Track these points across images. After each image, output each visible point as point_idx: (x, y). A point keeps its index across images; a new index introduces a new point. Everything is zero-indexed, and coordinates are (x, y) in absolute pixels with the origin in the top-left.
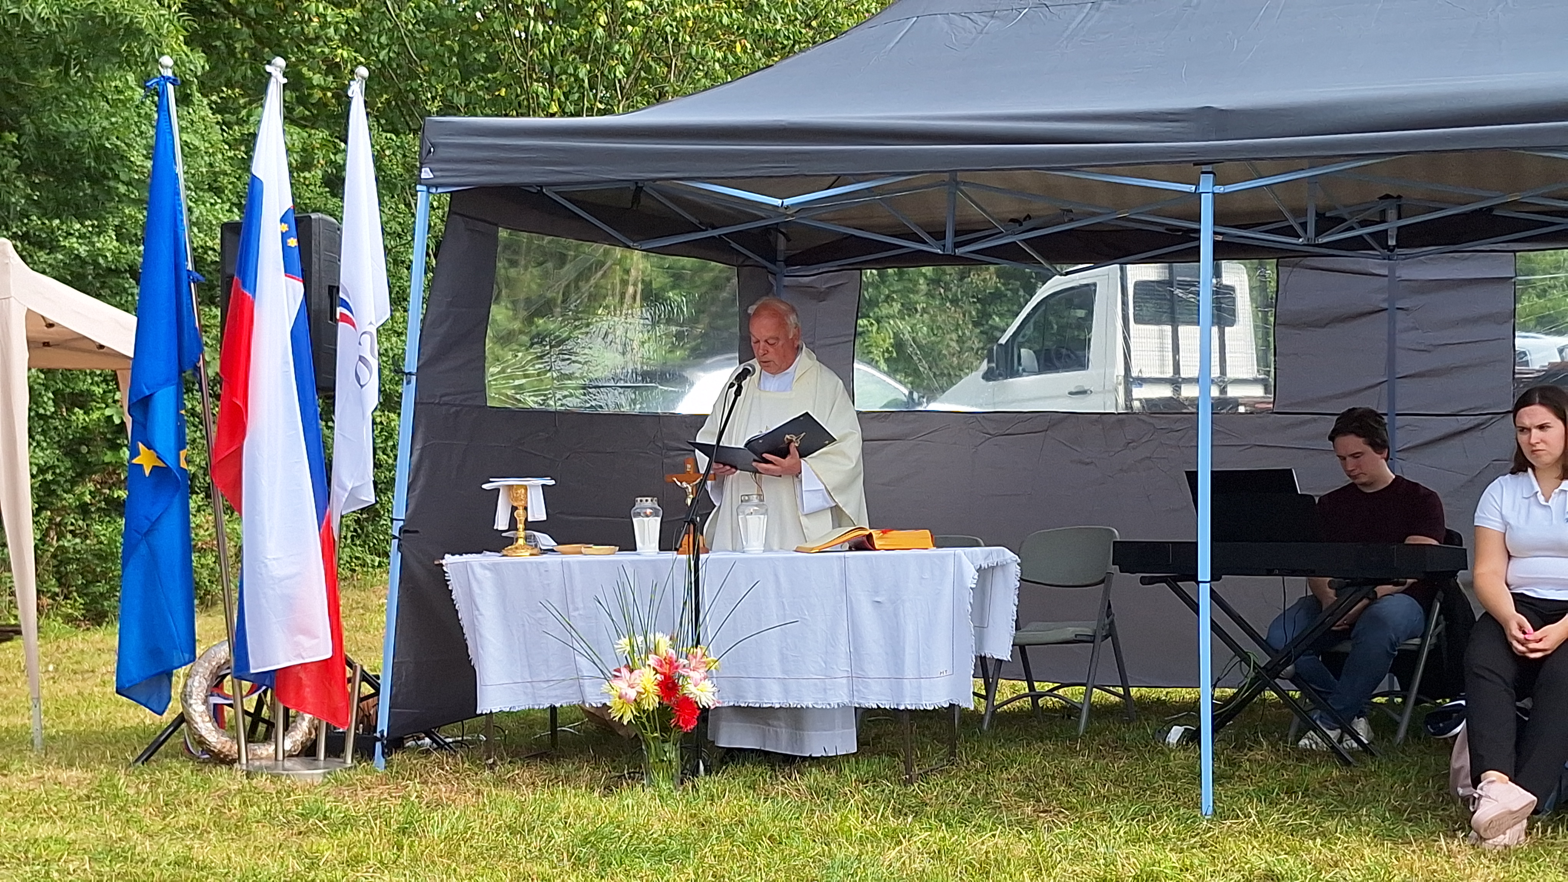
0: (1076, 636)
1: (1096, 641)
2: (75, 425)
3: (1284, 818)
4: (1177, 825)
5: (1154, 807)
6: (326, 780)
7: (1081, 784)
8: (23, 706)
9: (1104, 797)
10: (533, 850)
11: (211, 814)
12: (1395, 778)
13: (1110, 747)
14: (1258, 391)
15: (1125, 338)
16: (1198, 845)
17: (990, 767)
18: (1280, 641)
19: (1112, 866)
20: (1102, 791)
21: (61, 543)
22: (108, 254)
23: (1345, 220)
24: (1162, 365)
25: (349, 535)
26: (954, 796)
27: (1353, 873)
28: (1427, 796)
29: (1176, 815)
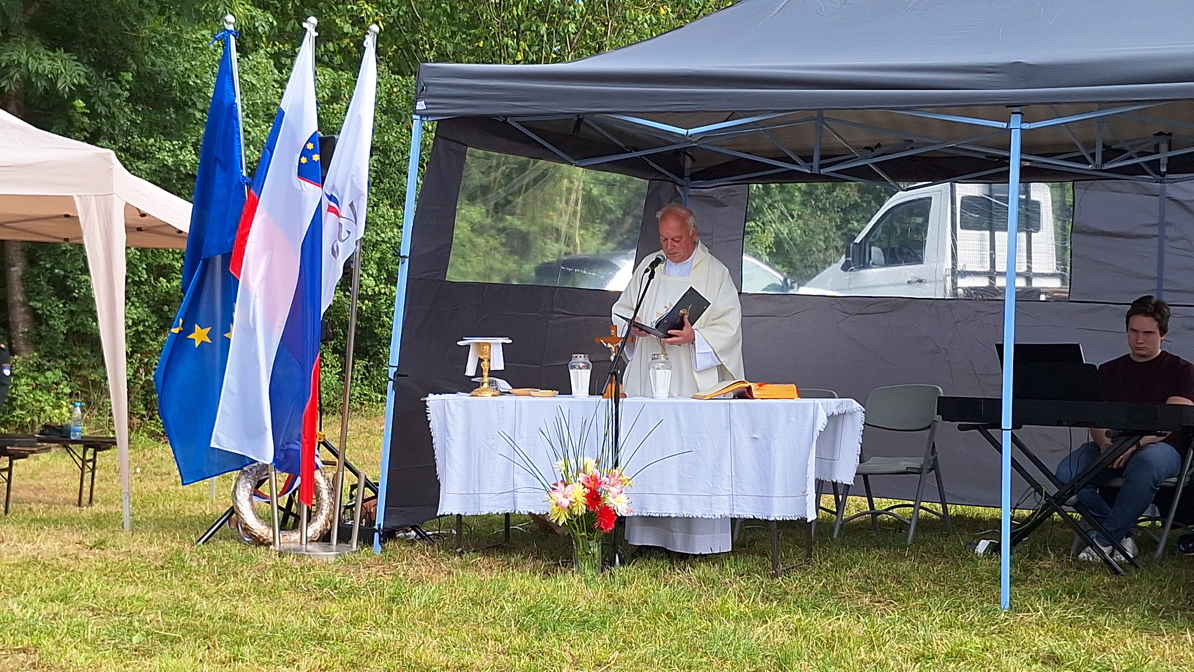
0: (907, 468)
1: (923, 474)
2: (160, 290)
3: (1065, 612)
4: (982, 616)
5: (964, 601)
6: (337, 560)
7: (908, 582)
8: (118, 498)
9: (925, 592)
10: (489, 618)
11: (252, 582)
12: (1153, 585)
13: (931, 554)
14: (1055, 283)
15: (953, 240)
16: (997, 631)
17: (837, 567)
18: (1066, 476)
19: (929, 646)
20: (924, 588)
21: (147, 378)
22: (187, 164)
23: (1127, 152)
24: (982, 261)
25: (360, 377)
26: (809, 588)
27: (1117, 657)
28: (1179, 599)
29: (980, 608)
